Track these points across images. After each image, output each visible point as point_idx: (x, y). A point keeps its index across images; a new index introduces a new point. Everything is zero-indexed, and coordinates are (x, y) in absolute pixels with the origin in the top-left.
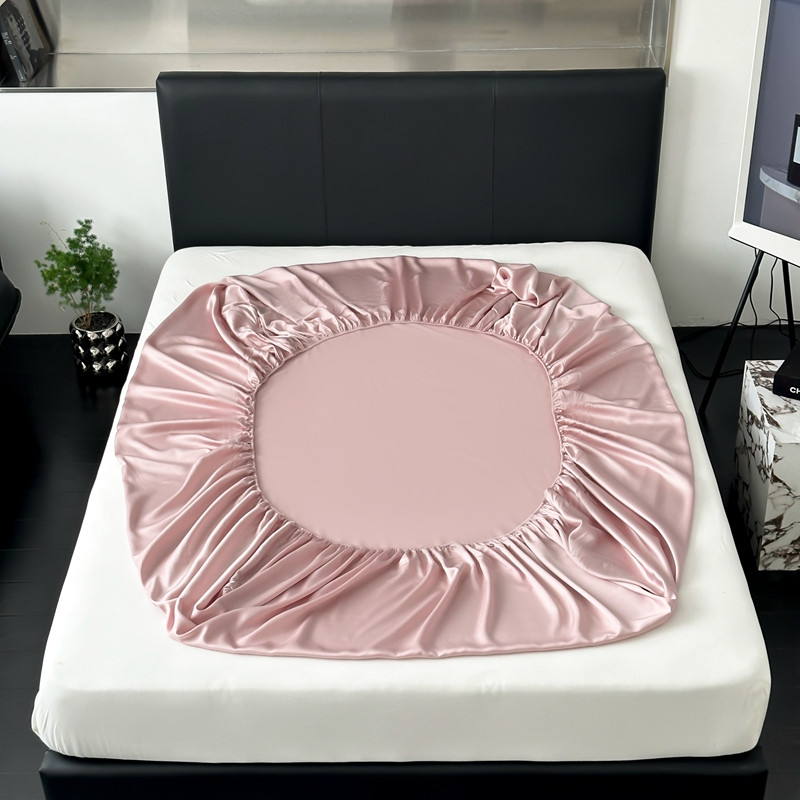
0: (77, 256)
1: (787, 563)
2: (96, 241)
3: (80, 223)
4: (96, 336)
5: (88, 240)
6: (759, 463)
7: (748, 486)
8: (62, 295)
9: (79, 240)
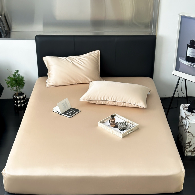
0: (15, 79)
1: (192, 154)
2: (20, 75)
3: (16, 71)
4: (19, 98)
5: (18, 75)
6: (185, 129)
7: (182, 135)
8: (11, 88)
9: (15, 75)
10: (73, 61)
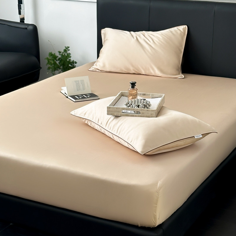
3: (65, 47)
10: (140, 36)
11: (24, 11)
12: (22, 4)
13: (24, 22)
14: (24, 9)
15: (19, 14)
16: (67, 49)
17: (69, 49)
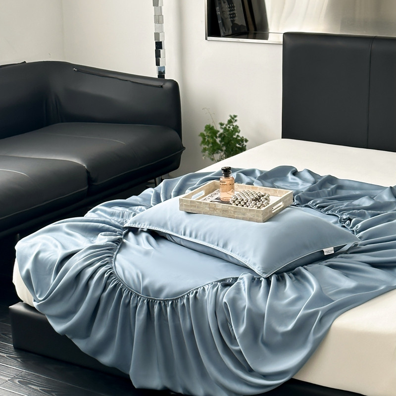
3: (231, 116)
11: (165, 60)
12: (162, 48)
13: (164, 77)
14: (165, 57)
15: (156, 65)
16: (233, 118)
17: (236, 119)
